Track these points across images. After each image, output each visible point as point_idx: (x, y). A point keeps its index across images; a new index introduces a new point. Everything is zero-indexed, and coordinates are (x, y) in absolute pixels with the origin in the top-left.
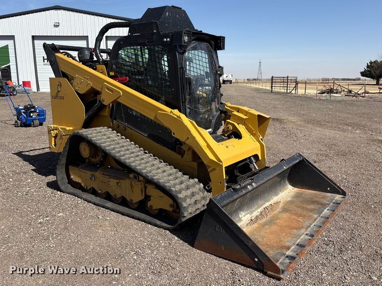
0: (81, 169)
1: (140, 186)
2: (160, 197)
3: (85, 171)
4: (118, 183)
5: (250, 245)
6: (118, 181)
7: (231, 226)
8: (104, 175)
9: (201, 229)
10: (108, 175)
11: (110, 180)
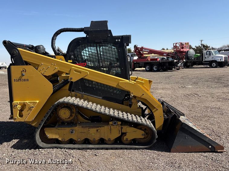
0: (59, 128)
1: (118, 128)
2: (134, 131)
3: (62, 129)
4: (97, 130)
5: (207, 140)
6: (98, 129)
7: (195, 134)
8: (84, 127)
9: (176, 141)
10: (87, 127)
11: (90, 130)
